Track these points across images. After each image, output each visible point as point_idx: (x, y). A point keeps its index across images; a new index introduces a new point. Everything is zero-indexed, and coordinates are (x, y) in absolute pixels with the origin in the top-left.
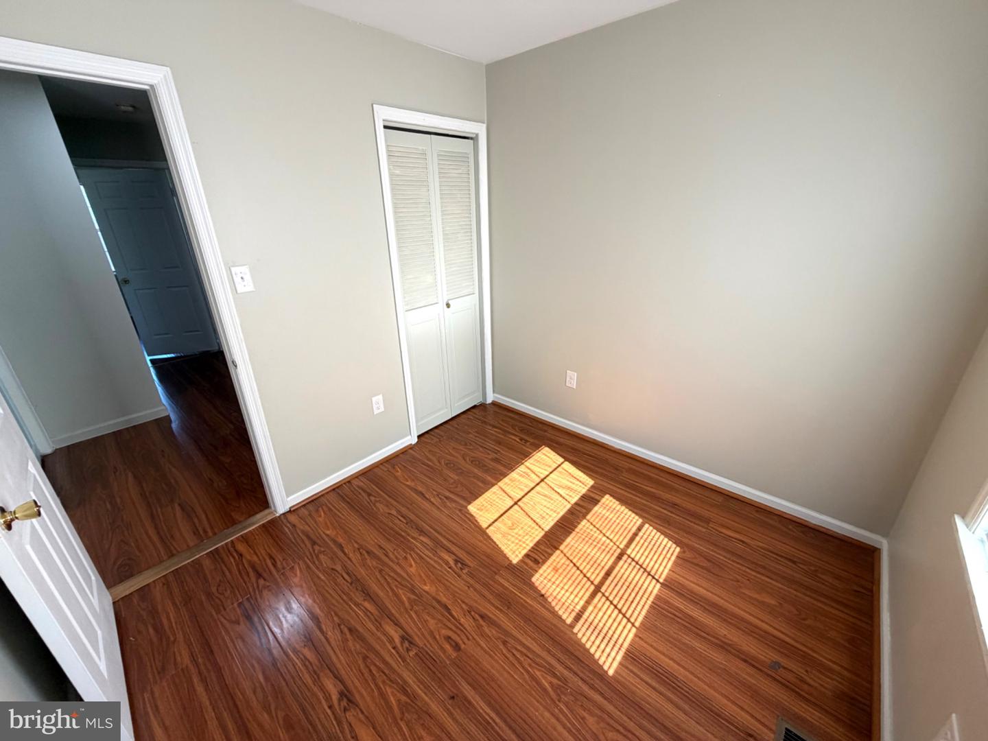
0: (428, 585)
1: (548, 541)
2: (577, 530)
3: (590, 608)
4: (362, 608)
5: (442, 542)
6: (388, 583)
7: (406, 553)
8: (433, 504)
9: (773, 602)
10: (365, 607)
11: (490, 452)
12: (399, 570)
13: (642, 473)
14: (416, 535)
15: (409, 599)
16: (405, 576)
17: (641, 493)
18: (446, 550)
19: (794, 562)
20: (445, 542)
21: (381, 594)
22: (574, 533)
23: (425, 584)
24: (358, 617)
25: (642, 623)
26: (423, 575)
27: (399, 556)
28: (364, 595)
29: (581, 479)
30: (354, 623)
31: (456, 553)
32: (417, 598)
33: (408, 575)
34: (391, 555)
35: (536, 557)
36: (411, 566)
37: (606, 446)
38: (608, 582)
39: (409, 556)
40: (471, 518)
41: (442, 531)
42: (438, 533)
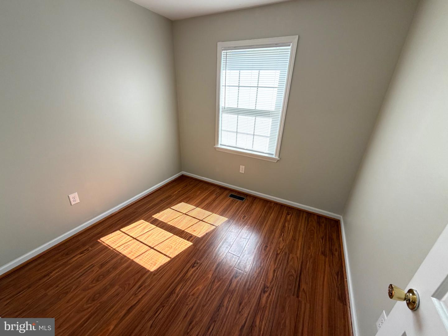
0: (208, 276)
1: (179, 234)
2: (173, 225)
3: (209, 222)
4: (228, 305)
5: (181, 278)
6: (211, 297)
7: (189, 296)
8: (145, 294)
9: (199, 192)
10: (227, 304)
11: (92, 270)
12: (202, 294)
13: (140, 206)
14: (175, 296)
15: (217, 282)
16: (204, 291)
17: (152, 208)
18: (186, 273)
19: (186, 186)
20: (181, 276)
21: (218, 298)
22: (175, 226)
23: (208, 277)
24: (233, 304)
25: (211, 212)
26: (203, 280)
27: (192, 299)
28: (221, 308)
29: (138, 224)
30: (237, 305)
31: (187, 268)
32: (216, 279)
33: (204, 289)
34: (191, 306)
35: (189, 236)
36: (198, 289)
37: (113, 214)
38: (198, 218)
39: (192, 293)
40: (162, 267)
41: (172, 281)
42: (173, 282)
